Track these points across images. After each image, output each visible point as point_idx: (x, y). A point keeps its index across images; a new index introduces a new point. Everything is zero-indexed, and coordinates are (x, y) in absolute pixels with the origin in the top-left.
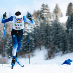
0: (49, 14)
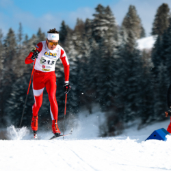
0: (111, 29)
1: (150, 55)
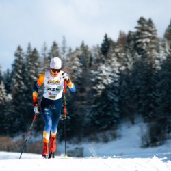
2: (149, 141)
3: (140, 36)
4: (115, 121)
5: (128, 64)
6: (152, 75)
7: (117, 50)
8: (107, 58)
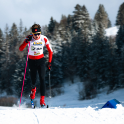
0: (86, 22)
1: (115, 40)
2: (85, 95)
3: (77, 18)
4: (59, 81)
5: (69, 39)
6: (86, 46)
7: (60, 29)
8: (53, 34)
